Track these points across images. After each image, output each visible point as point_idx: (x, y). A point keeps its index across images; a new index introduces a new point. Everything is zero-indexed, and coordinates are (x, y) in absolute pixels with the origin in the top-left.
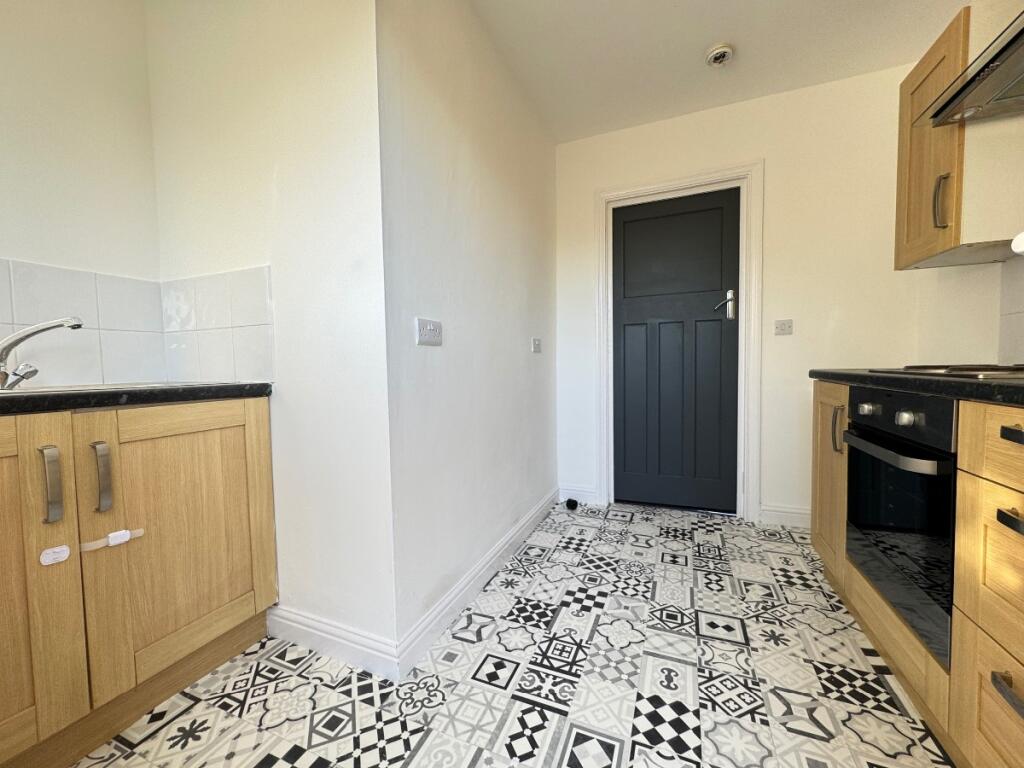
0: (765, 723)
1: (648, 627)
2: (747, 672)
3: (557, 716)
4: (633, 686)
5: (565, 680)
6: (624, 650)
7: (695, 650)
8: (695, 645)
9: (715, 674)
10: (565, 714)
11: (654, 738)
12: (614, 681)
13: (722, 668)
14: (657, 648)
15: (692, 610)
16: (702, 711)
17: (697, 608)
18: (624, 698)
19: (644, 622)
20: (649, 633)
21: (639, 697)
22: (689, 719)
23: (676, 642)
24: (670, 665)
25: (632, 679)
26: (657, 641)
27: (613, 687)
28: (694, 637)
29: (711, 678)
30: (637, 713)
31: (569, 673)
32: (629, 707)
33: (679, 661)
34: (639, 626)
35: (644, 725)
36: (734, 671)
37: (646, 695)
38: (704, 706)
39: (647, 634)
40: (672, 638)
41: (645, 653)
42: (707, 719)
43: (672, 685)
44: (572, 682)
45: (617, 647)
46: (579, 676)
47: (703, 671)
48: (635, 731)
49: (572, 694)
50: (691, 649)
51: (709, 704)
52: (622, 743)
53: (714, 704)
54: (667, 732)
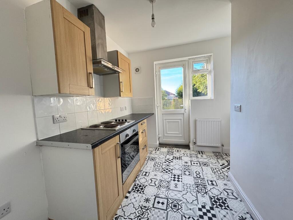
0: (160, 180)
1: (182, 200)
2: (159, 189)
3: (195, 177)
4: (183, 183)
5: (197, 183)
6: (187, 192)
7: (169, 194)
8: (169, 196)
9: (166, 188)
10: (194, 177)
11: (179, 176)
12: (187, 184)
13: (165, 189)
14: (179, 193)
15: (168, 210)
16: (170, 180)
17: (166, 212)
18: (184, 181)
19: (184, 203)
20: (181, 198)
21: (182, 181)
22: (173, 179)
23: (174, 196)
24: (176, 189)
25: (183, 185)
26: (179, 196)
27: (187, 183)
28: (169, 198)
29: (167, 187)
30: (182, 179)
31: (197, 184)
32: (183, 179)
33: (174, 190)
34: (184, 200)
35: (180, 177)
36: (162, 189)
37: (180, 182)
38: (170, 181)
39: (182, 198)
40: (175, 197)
41: (182, 192)
42: (169, 180)
43: (175, 184)
44: (195, 182)
45: (189, 192)
46: (195, 184)
47: (169, 188)
48: (181, 176)
49: (194, 180)
50: (170, 194)
51: (169, 182)
52: (183, 175)
53: (168, 182)
54: (177, 177)
